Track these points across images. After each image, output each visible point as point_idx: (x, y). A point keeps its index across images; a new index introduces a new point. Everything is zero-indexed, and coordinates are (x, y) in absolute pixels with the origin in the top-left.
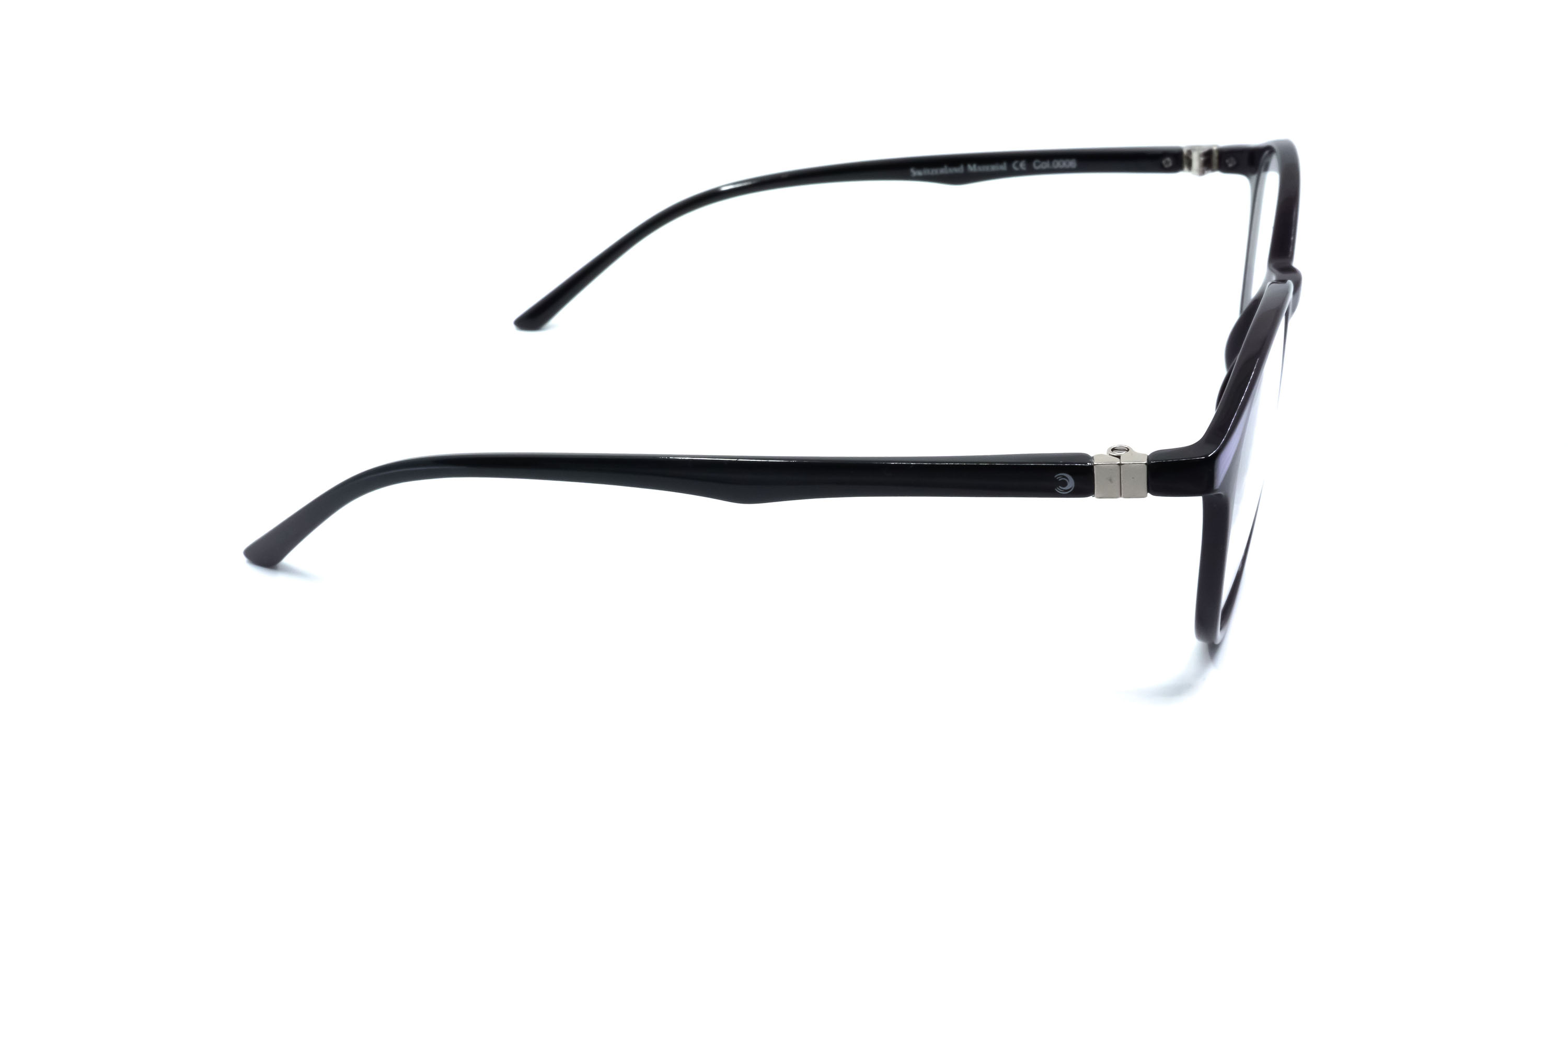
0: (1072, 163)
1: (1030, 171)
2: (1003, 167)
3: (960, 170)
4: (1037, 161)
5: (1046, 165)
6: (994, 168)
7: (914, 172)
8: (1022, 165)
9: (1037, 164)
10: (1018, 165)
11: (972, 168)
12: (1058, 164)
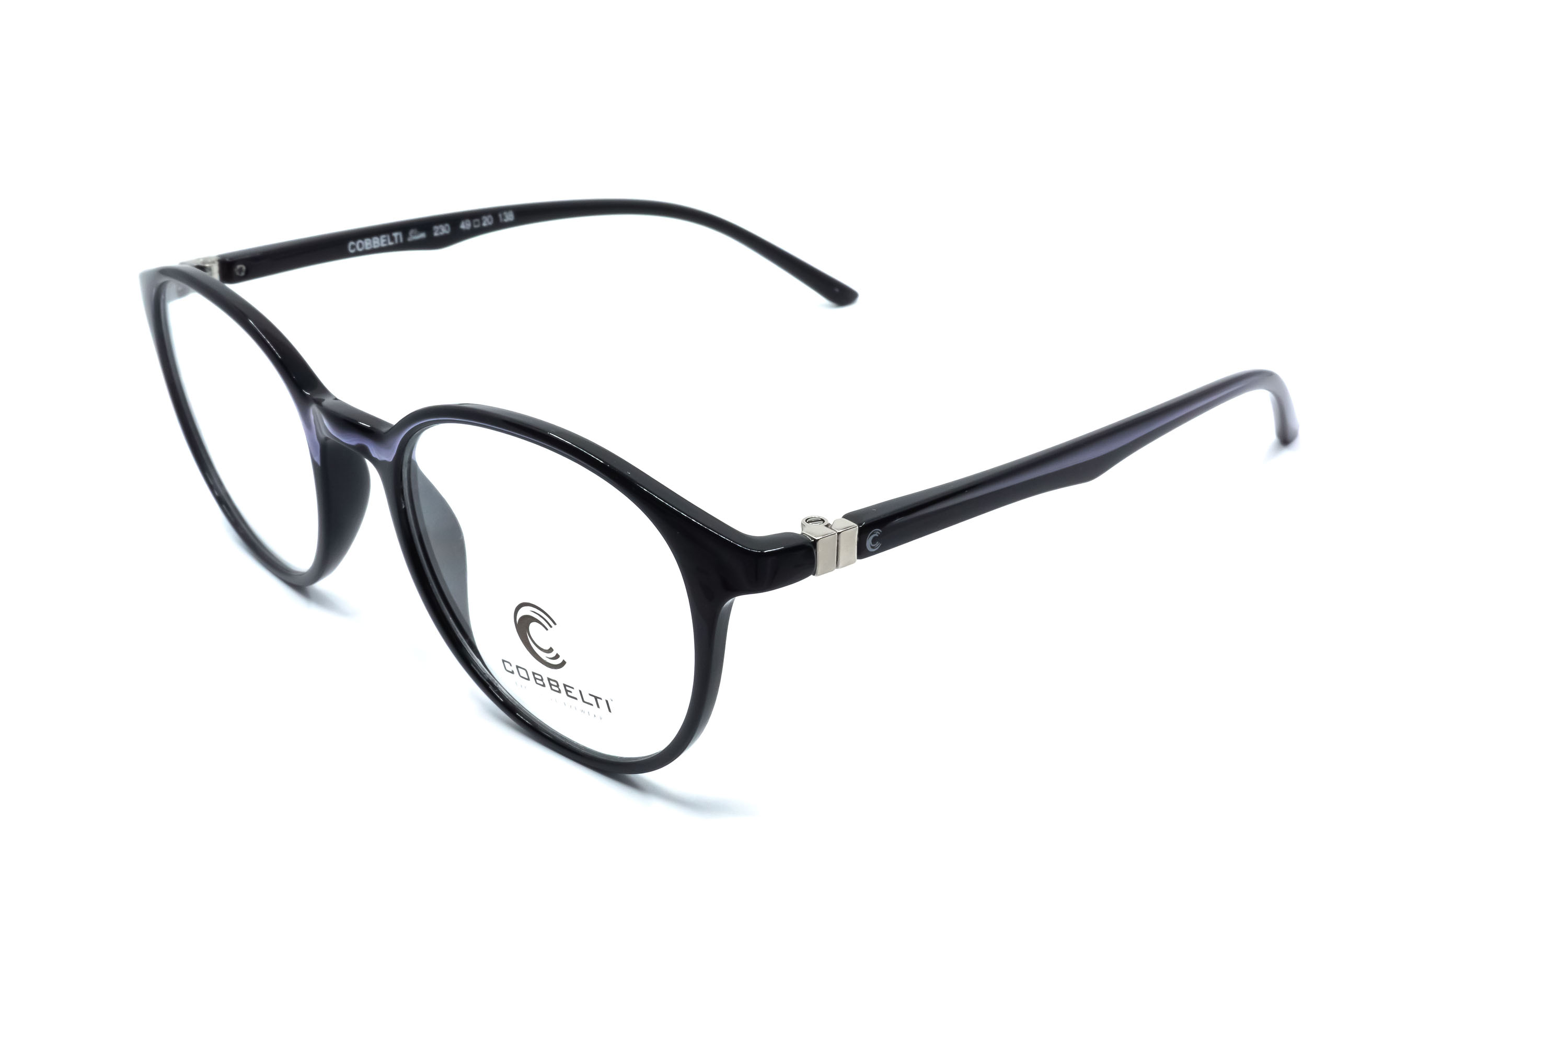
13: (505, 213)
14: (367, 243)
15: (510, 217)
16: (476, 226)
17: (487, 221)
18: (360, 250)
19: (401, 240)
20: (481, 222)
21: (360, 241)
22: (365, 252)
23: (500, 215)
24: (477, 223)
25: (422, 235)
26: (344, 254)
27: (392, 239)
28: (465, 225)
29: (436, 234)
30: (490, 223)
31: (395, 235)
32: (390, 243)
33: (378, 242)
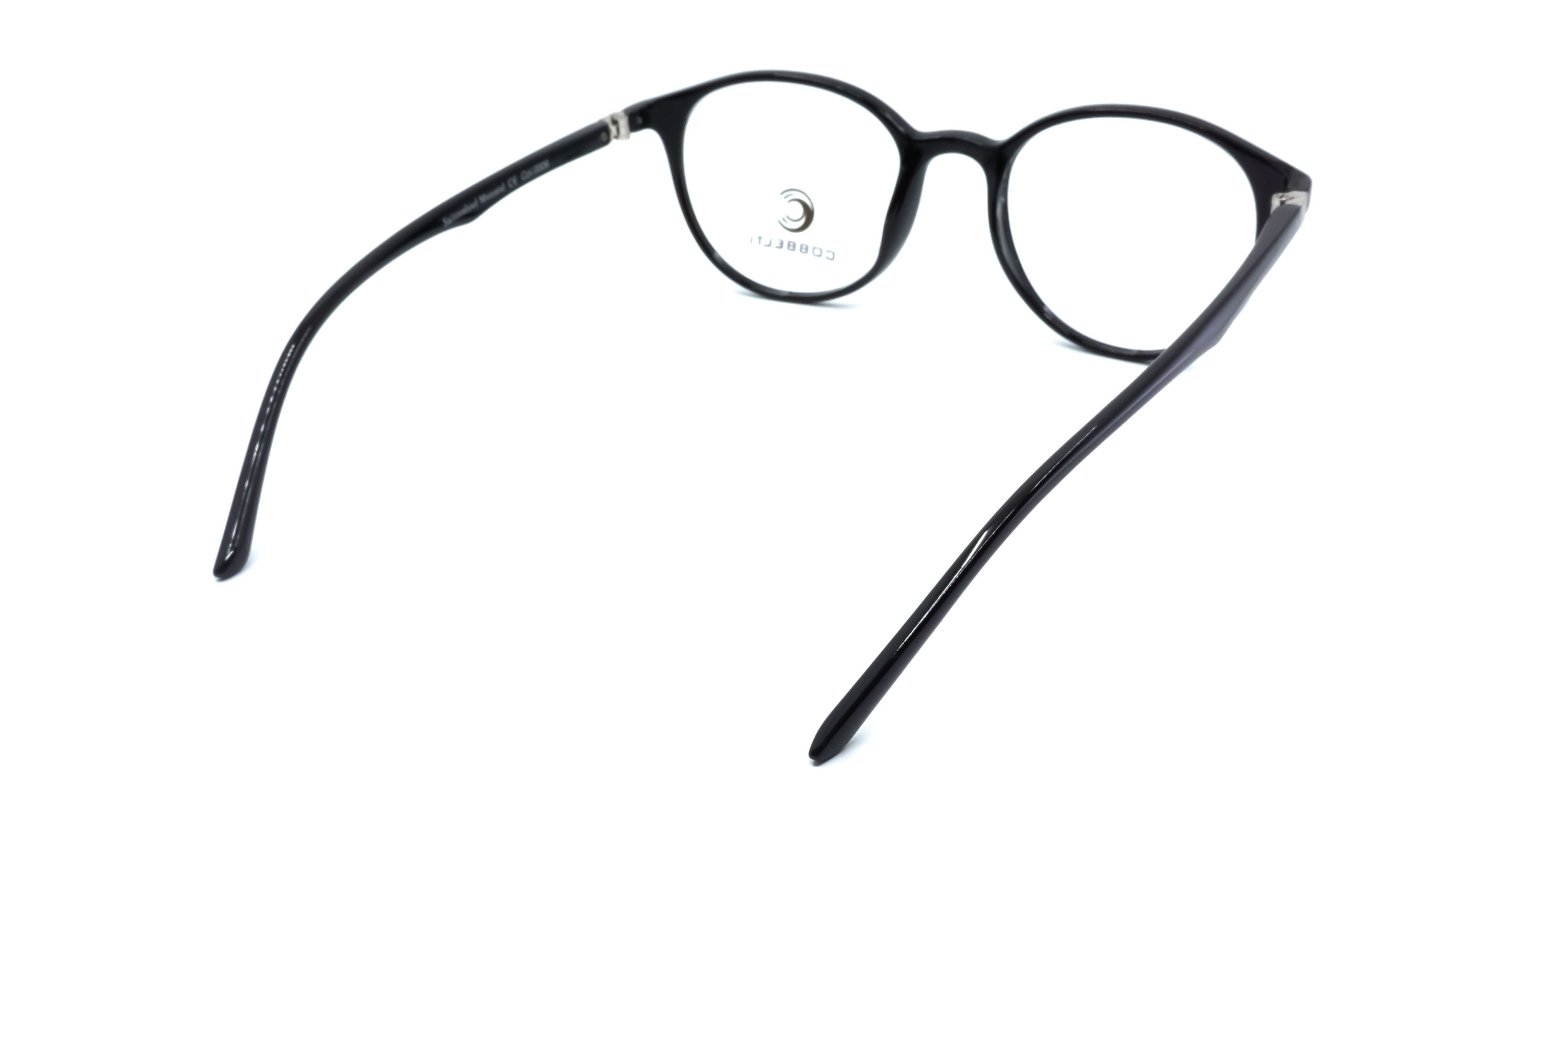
0: (546, 164)
1: (521, 183)
2: (502, 189)
3: (474, 206)
4: (524, 172)
5: (529, 173)
6: (496, 192)
7: (446, 221)
8: (514, 180)
9: (524, 175)
10: (512, 183)
11: (483, 198)
12: (538, 168)
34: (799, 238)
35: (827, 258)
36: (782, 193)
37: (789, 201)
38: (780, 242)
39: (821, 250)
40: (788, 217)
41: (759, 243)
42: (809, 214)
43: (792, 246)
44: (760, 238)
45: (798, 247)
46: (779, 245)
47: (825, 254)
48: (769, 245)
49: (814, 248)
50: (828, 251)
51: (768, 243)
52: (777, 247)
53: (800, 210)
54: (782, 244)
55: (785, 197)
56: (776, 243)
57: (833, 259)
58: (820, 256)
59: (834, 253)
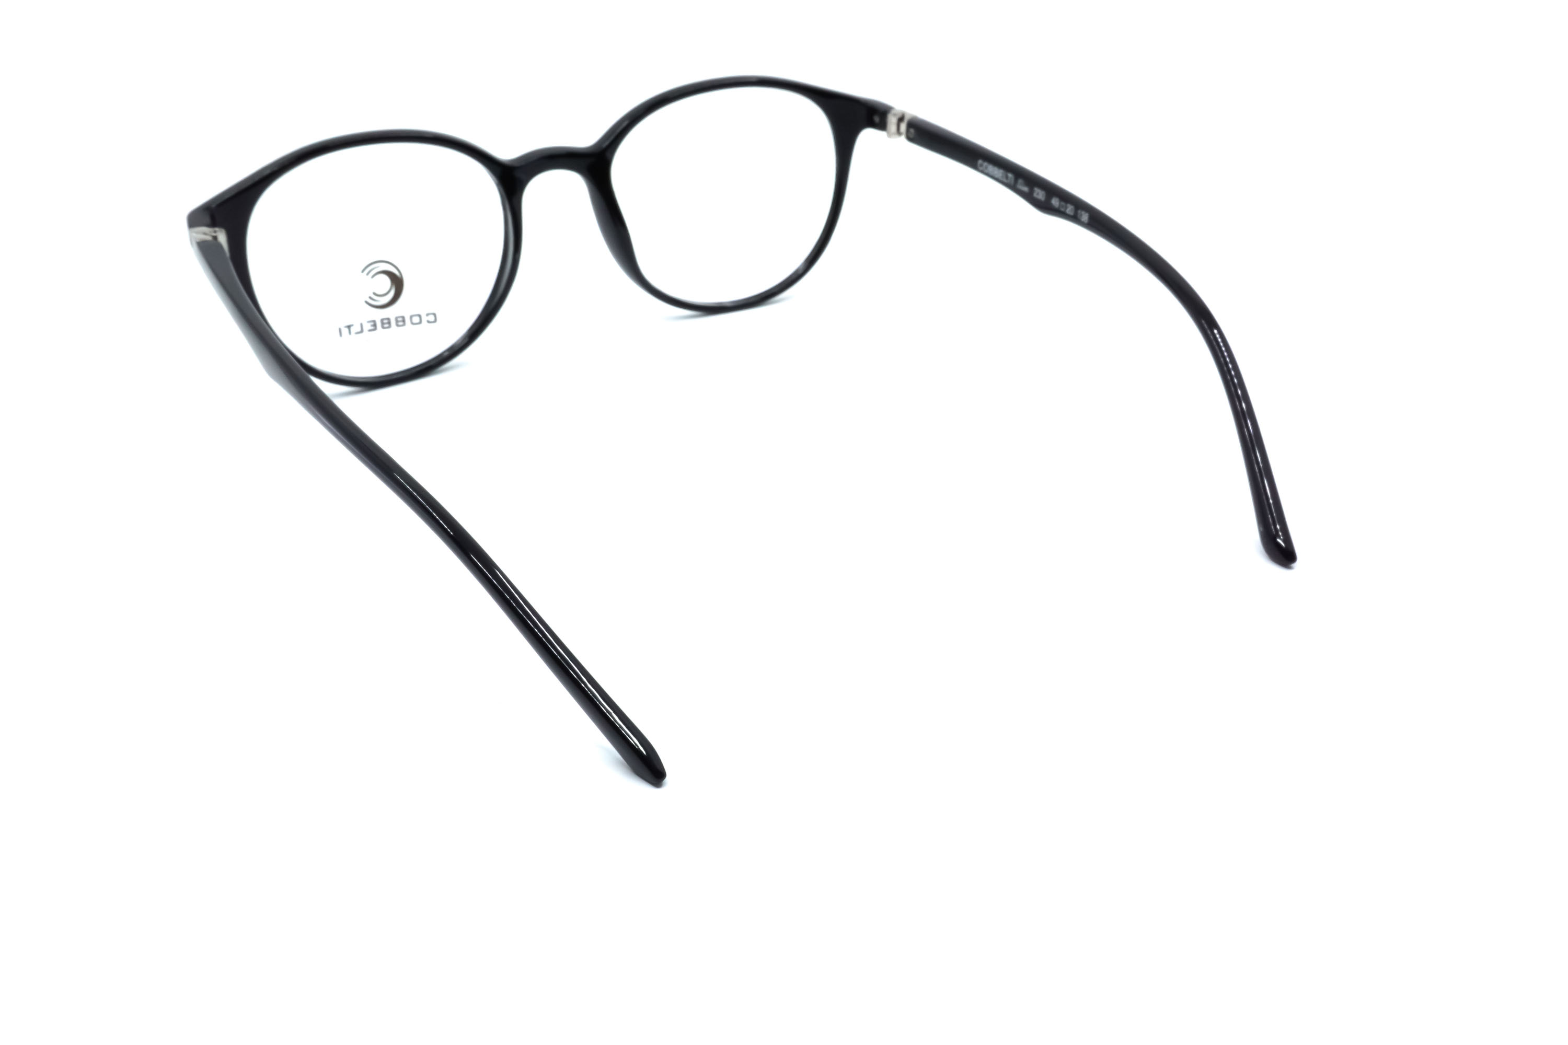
13: (1083, 212)
14: (991, 168)
15: (1085, 217)
16: (1062, 209)
17: (1070, 209)
18: (986, 171)
19: (1012, 182)
20: (1066, 208)
21: (985, 164)
22: (987, 174)
23: (1079, 211)
24: (1063, 207)
25: (1026, 189)
26: (974, 166)
27: (1007, 177)
28: (1055, 202)
29: (1035, 195)
30: (1072, 213)
31: (1010, 175)
32: (1005, 180)
33: (998, 172)
34: (391, 312)
35: (428, 322)
36: (363, 271)
37: (373, 276)
38: (372, 323)
39: (420, 316)
40: (375, 294)
41: (350, 333)
42: (397, 282)
43: (386, 323)
44: (349, 327)
45: (393, 322)
46: (373, 328)
47: (424, 319)
48: (362, 331)
49: (411, 317)
50: (428, 315)
51: (359, 330)
52: (370, 330)
53: (386, 282)
54: (375, 325)
55: (368, 274)
56: (368, 326)
57: (435, 321)
58: (420, 322)
59: (435, 315)
